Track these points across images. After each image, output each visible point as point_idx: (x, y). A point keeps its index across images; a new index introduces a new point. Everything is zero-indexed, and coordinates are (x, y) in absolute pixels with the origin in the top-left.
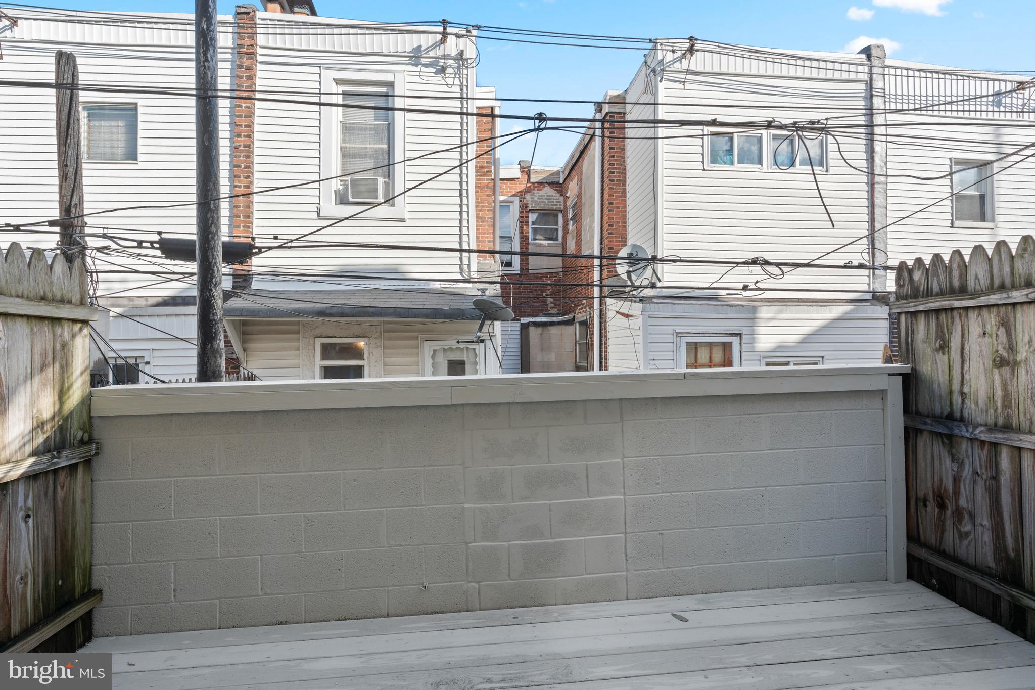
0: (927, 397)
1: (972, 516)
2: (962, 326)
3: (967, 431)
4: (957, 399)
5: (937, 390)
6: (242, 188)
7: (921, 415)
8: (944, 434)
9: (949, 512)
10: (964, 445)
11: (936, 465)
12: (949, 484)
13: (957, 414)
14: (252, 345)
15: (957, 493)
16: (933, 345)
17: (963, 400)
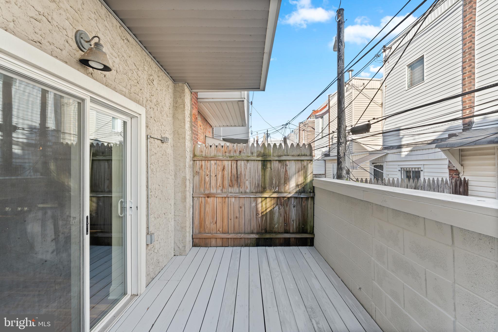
6: (467, 73)
14: (466, 163)
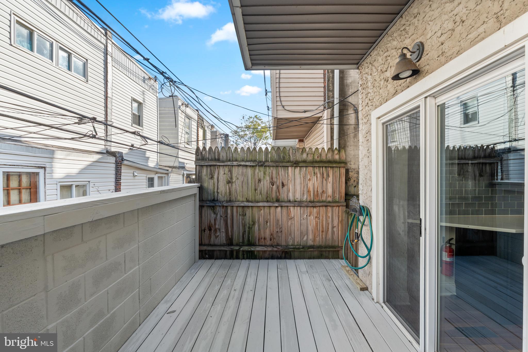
0: (206, 194)
1: (219, 230)
2: (218, 171)
3: (220, 204)
4: (216, 194)
5: (209, 192)
7: (203, 201)
8: (212, 206)
9: (212, 231)
10: (218, 208)
11: (208, 217)
12: (213, 222)
13: (216, 199)
15: (215, 224)
16: (208, 177)
17: (218, 194)
